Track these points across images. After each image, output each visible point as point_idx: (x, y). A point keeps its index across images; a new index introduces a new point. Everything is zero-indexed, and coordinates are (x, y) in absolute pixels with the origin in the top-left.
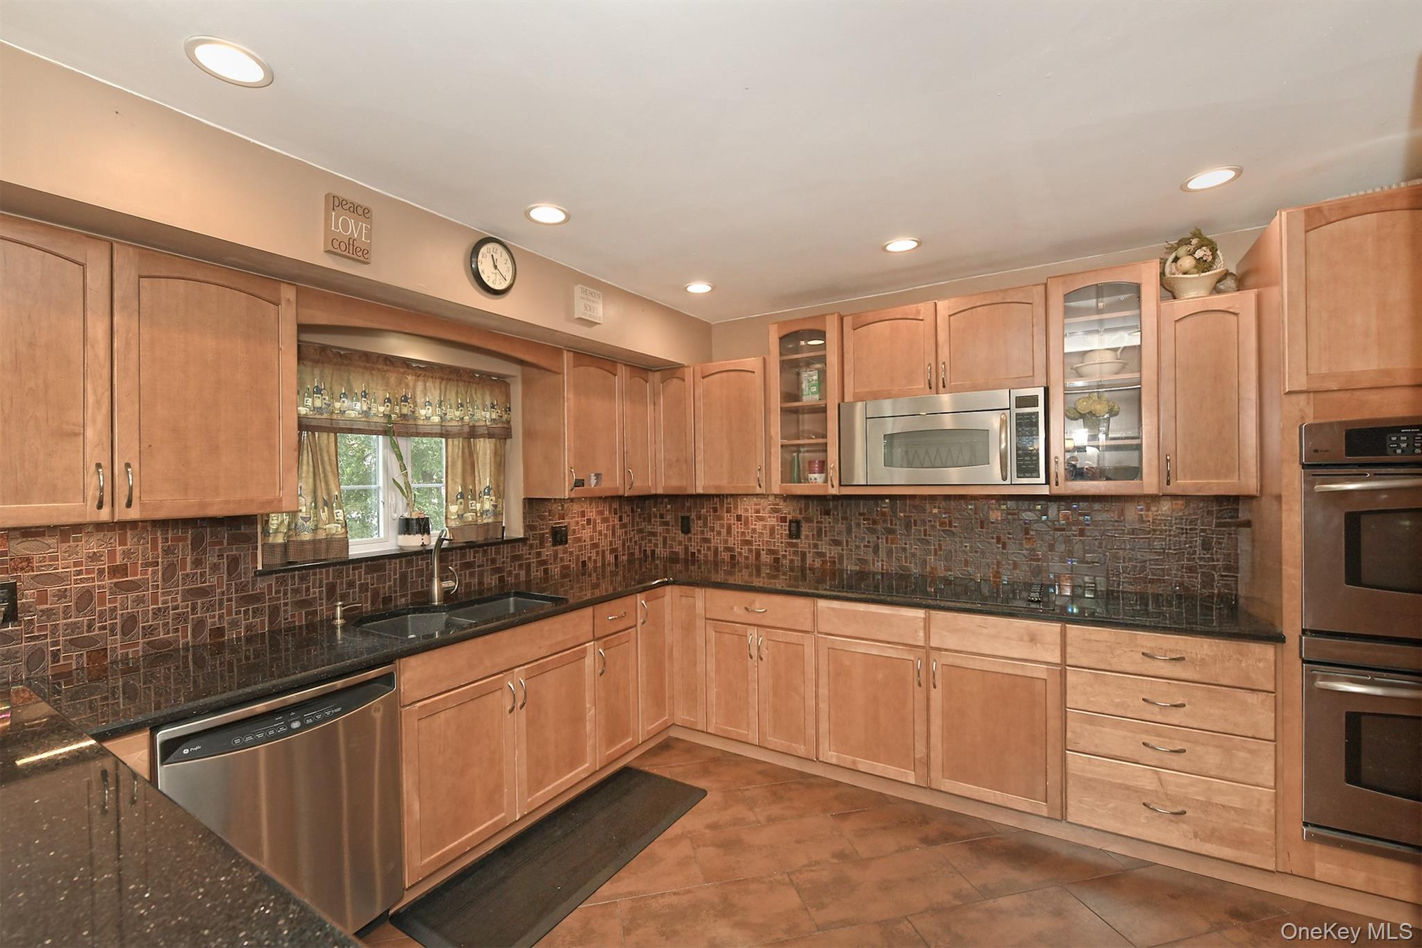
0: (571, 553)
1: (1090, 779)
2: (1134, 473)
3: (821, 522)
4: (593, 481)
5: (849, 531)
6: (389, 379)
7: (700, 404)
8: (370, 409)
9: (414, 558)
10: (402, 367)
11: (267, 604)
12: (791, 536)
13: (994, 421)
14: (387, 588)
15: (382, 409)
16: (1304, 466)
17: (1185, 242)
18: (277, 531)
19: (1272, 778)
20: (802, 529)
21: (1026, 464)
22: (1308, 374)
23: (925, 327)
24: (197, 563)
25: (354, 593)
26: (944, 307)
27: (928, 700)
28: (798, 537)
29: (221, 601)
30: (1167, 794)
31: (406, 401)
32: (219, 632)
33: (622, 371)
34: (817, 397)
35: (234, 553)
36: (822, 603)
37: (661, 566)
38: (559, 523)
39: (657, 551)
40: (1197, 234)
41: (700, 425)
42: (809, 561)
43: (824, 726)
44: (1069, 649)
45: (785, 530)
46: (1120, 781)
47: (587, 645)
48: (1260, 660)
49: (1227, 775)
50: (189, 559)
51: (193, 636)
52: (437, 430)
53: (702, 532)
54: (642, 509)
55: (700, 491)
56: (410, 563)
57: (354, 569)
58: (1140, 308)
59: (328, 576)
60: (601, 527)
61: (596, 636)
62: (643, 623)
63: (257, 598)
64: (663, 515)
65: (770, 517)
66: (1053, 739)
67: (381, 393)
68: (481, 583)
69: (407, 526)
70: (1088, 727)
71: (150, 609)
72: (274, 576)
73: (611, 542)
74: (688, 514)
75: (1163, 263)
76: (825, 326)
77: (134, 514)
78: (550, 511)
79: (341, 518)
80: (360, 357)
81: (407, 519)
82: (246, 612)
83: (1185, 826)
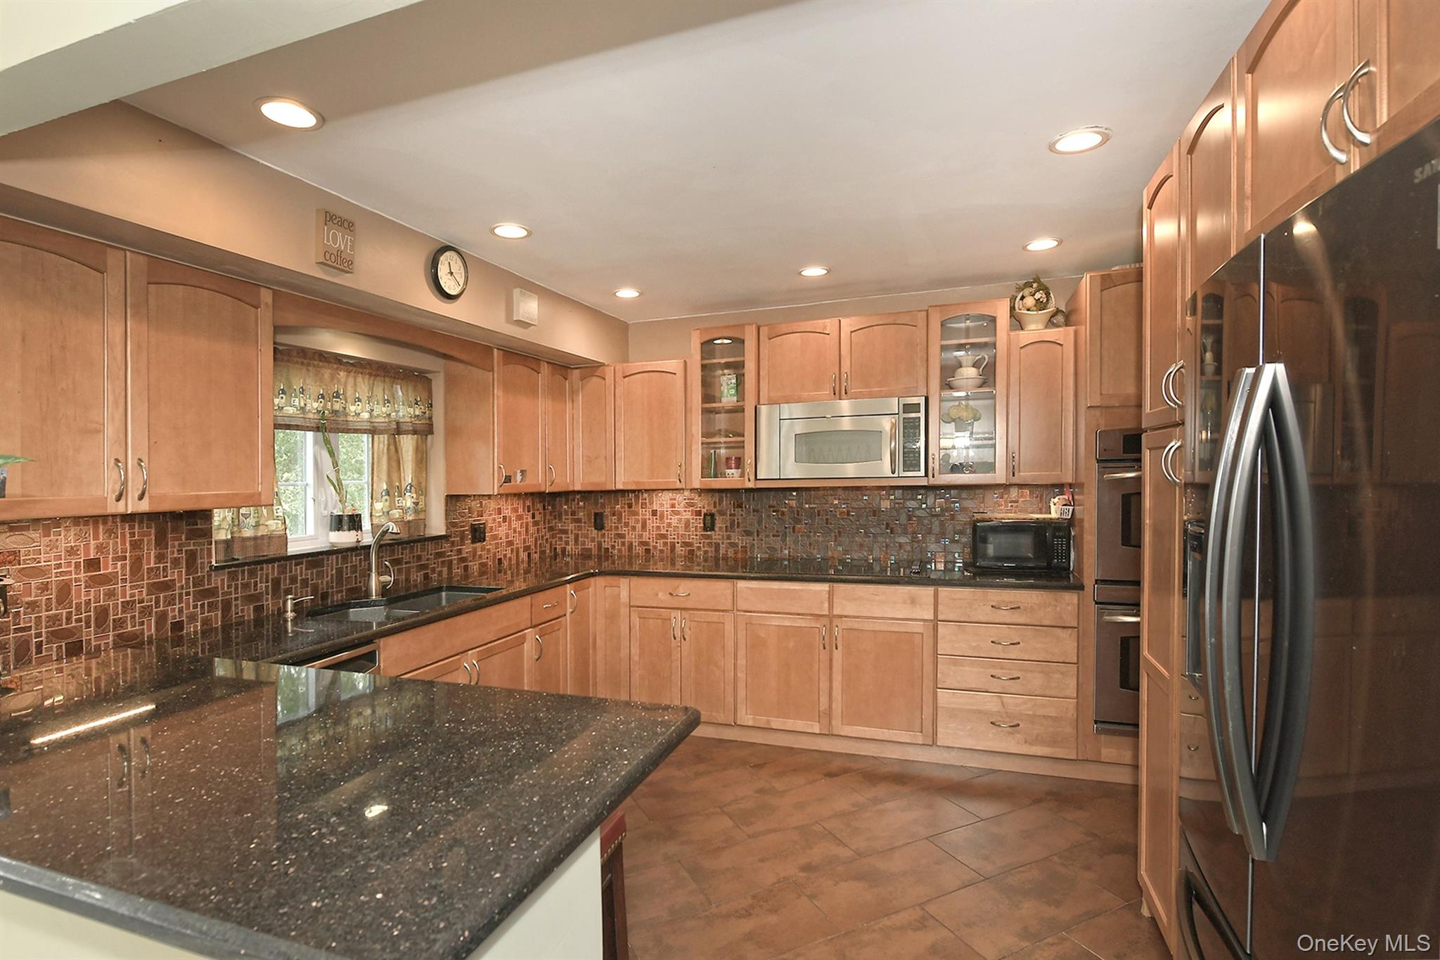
0: (489, 550)
1: (953, 709)
2: (991, 467)
3: (734, 515)
4: (519, 477)
5: (760, 522)
6: (323, 375)
7: (620, 402)
8: (305, 405)
9: (349, 553)
10: (335, 363)
11: (220, 599)
12: (705, 529)
13: (886, 424)
14: (325, 583)
15: (315, 405)
16: (1098, 461)
17: (1028, 285)
18: (219, 528)
19: (1075, 692)
20: (716, 522)
21: (910, 460)
22: (1101, 394)
23: (831, 341)
24: (160, 558)
25: (296, 588)
26: (848, 324)
27: (831, 660)
28: (712, 529)
29: (181, 595)
30: (1007, 713)
31: (338, 397)
32: (178, 626)
33: (545, 368)
34: (735, 399)
35: (192, 548)
36: (741, 584)
37: (572, 563)
38: (479, 520)
39: (569, 548)
40: (1037, 280)
41: (620, 424)
42: (722, 551)
43: (742, 693)
44: (940, 608)
45: (700, 523)
46: (975, 708)
47: (526, 631)
48: (1068, 605)
49: (1047, 693)
50: (152, 552)
51: (157, 630)
52: (366, 426)
53: (617, 528)
54: (553, 507)
55: (620, 486)
56: (345, 559)
57: (296, 565)
58: (995, 335)
59: (272, 571)
60: (516, 524)
61: (533, 624)
62: (572, 612)
63: (212, 592)
64: (575, 512)
65: (685, 511)
66: (928, 683)
67: (314, 389)
68: (407, 580)
69: (338, 523)
70: (953, 668)
71: (119, 602)
72: (227, 570)
73: (524, 540)
74: (602, 511)
75: (1013, 299)
76: (744, 334)
77: (144, 506)
78: (469, 508)
79: (281, 514)
80: (298, 353)
81: (339, 516)
82: (202, 606)
83: (1018, 735)
